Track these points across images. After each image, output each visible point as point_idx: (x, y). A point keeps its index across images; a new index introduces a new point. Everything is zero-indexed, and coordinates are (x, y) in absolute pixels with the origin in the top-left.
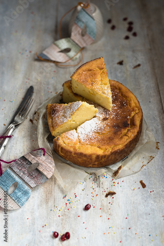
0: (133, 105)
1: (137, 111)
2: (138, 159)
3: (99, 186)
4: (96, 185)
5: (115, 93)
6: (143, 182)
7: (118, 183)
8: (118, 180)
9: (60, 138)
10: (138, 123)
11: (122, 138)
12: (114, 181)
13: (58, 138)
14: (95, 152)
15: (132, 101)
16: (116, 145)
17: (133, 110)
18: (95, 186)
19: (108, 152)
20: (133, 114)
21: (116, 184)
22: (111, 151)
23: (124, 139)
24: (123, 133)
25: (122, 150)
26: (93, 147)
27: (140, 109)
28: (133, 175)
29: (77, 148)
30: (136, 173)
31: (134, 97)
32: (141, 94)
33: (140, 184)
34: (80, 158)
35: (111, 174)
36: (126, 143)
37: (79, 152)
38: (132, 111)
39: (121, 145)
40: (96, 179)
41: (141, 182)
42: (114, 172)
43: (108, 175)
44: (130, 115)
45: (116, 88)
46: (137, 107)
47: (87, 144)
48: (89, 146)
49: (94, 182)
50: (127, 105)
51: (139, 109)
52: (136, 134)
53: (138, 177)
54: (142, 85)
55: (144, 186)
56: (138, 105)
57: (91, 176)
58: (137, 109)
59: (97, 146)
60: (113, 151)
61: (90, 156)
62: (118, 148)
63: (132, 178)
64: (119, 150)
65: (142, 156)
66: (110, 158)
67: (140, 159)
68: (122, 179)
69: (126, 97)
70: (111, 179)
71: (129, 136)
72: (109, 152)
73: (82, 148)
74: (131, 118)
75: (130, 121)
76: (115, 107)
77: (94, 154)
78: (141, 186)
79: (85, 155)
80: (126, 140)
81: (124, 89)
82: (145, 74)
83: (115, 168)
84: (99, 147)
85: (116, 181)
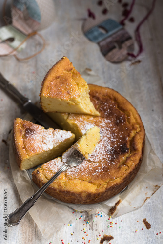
0: (133, 121)
1: (138, 130)
2: (140, 189)
3: (92, 228)
4: (89, 227)
5: (109, 106)
6: (147, 220)
7: (116, 224)
8: (116, 219)
9: (41, 171)
10: (139, 146)
11: (119, 168)
12: (110, 221)
13: (38, 171)
14: (85, 189)
15: (132, 116)
16: (112, 179)
17: (133, 128)
18: (86, 228)
19: (102, 188)
20: (133, 134)
21: (113, 225)
22: (106, 186)
23: (123, 169)
24: (121, 161)
25: (120, 185)
26: (83, 183)
27: (142, 127)
28: (135, 212)
29: (62, 184)
30: (138, 208)
31: (133, 110)
32: (141, 101)
33: (143, 224)
34: (67, 196)
35: (106, 211)
36: (125, 175)
37: (65, 189)
38: (131, 130)
39: (119, 178)
40: (88, 218)
41: (145, 221)
42: (110, 208)
43: (102, 213)
44: (129, 136)
45: (111, 98)
46: (137, 123)
47: (75, 178)
48: (78, 181)
49: (85, 223)
50: (125, 121)
51: (140, 127)
52: (137, 161)
53: (140, 215)
54: (143, 88)
55: (148, 226)
56: (139, 120)
57: (81, 214)
58: (138, 126)
59: (88, 180)
60: (109, 187)
61: (80, 194)
62: (115, 183)
63: (132, 216)
64: (117, 185)
65: (145, 185)
66: (105, 195)
67: (143, 190)
68: (120, 218)
69: (124, 110)
70: (107, 217)
71: (129, 165)
72: (104, 189)
73: (68, 184)
74: (130, 139)
75: (129, 143)
76: (109, 124)
77: (85, 192)
78: (144, 227)
79: (73, 194)
80: (125, 171)
81: (120, 99)
82: (146, 72)
83: (111, 203)
84: (91, 182)
85: (114, 221)
